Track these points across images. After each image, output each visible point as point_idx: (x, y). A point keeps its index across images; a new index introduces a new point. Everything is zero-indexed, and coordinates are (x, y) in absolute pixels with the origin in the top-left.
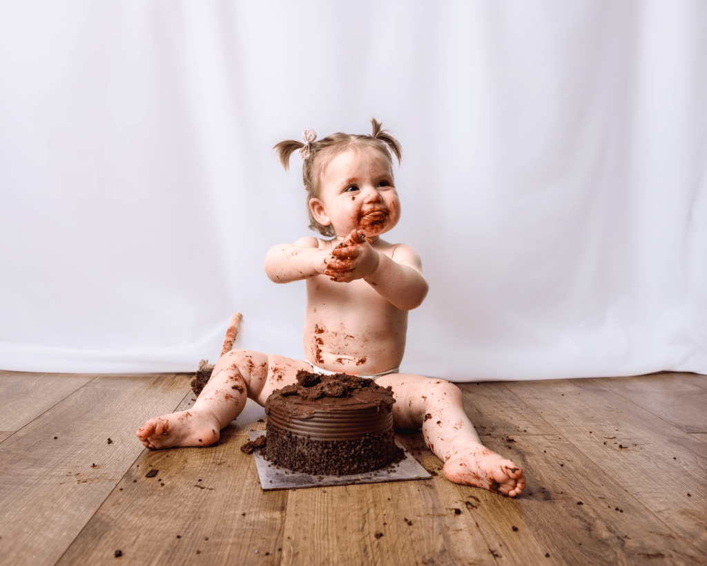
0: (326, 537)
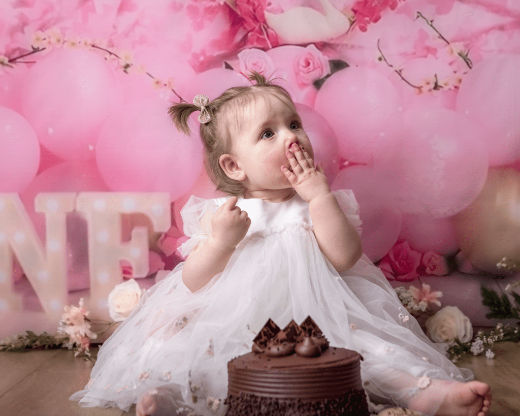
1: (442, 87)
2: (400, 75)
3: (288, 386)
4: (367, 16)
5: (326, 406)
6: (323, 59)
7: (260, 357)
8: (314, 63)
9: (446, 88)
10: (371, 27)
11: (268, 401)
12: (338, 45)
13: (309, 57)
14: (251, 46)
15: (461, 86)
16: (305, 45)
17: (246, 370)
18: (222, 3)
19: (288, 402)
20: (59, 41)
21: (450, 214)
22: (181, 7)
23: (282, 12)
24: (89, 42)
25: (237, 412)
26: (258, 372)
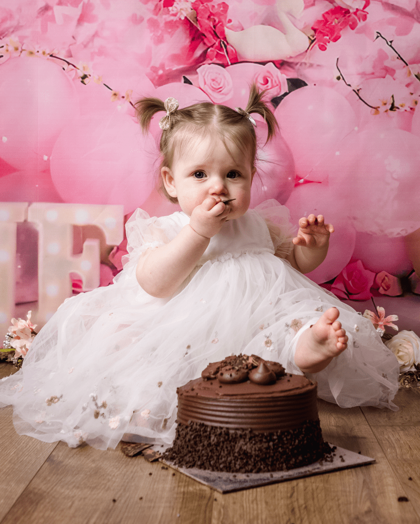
0: (255, 502)
1: (398, 108)
2: (358, 95)
3: (240, 415)
4: (327, 35)
5: (280, 438)
6: (281, 77)
7: (212, 384)
8: (272, 80)
9: (402, 110)
10: (331, 46)
11: (219, 431)
12: (297, 64)
13: (268, 74)
14: (210, 62)
15: (417, 108)
16: (264, 63)
17: (196, 397)
18: (183, 18)
19: (239, 432)
20: (17, 49)
21: (404, 234)
22: (142, 20)
23: (243, 29)
24: (48, 51)
25: (185, 442)
26: (209, 399)
